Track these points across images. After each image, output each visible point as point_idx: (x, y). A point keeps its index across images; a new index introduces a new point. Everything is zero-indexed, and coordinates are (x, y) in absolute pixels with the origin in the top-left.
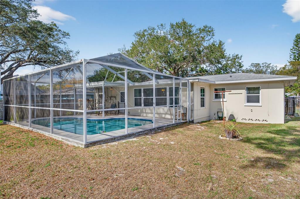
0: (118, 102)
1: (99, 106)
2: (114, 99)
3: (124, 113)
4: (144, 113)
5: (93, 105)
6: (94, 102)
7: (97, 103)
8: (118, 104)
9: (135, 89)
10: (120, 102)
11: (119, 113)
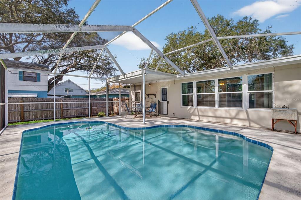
0: (159, 100)
1: (135, 106)
2: (153, 97)
3: (166, 115)
4: (196, 115)
5: (129, 104)
6: (130, 101)
7: (132, 102)
8: (159, 103)
9: (182, 84)
10: (161, 101)
11: (160, 115)
